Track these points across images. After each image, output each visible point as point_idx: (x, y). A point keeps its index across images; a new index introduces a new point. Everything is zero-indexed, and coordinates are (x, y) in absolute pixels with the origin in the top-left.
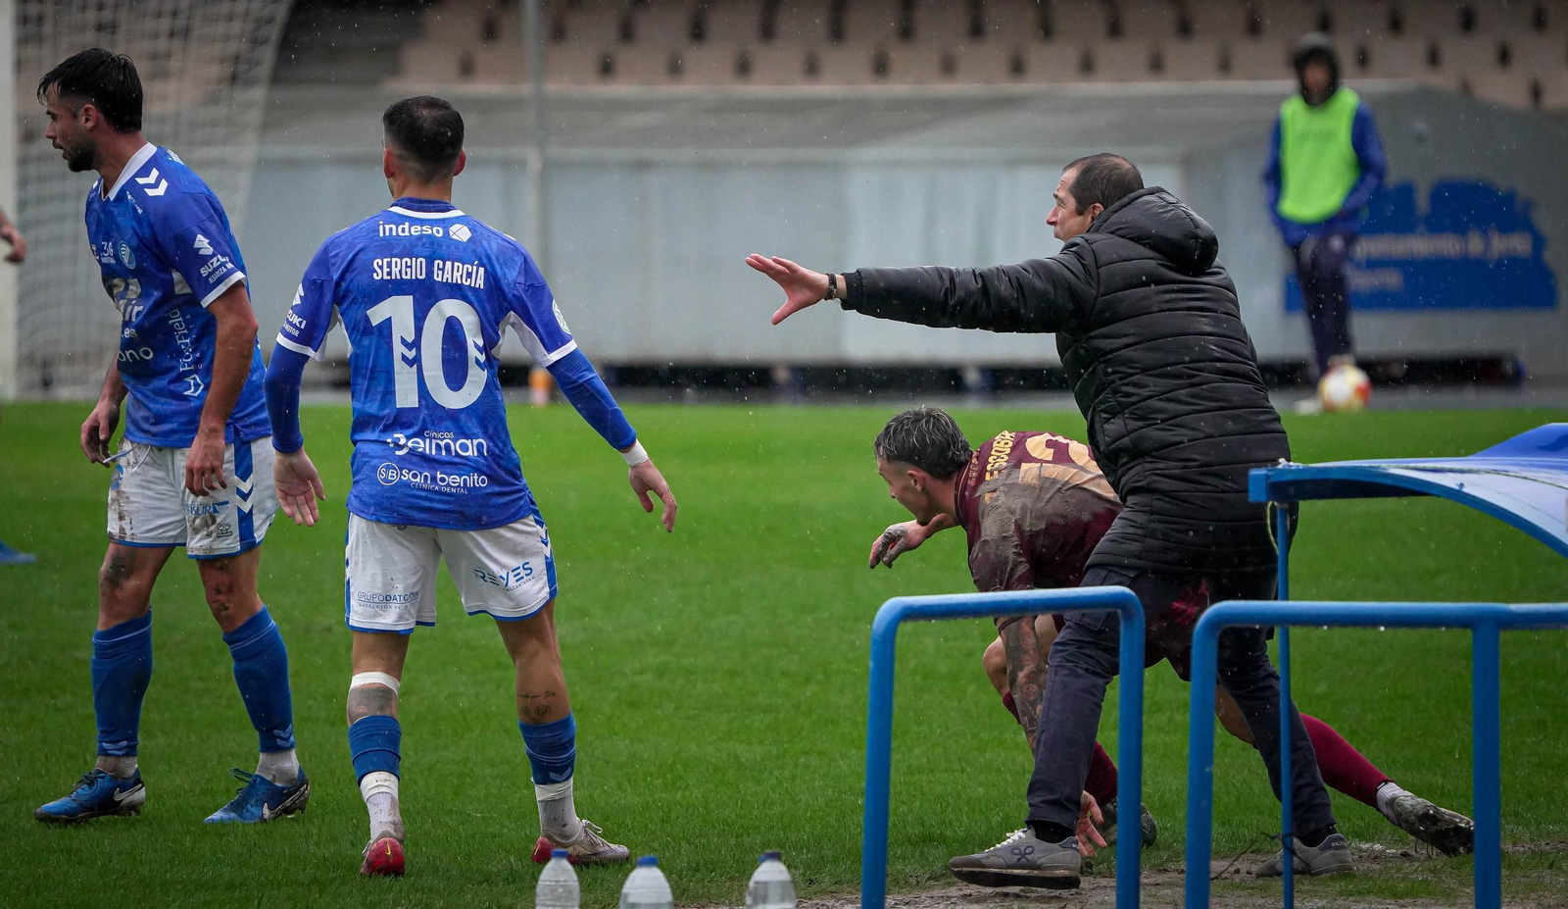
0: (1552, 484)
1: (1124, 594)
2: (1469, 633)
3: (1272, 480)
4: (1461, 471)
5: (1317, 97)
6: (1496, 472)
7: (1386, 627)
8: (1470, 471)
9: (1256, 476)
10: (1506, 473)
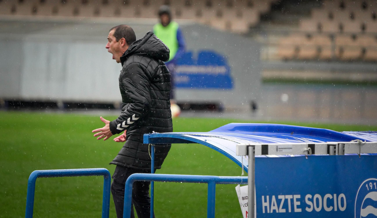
0: (232, 141)
1: (105, 170)
2: (207, 184)
3: (150, 137)
4: (206, 136)
5: (165, 24)
6: (216, 137)
7: (183, 182)
8: (208, 136)
9: (146, 136)
10: (219, 137)
